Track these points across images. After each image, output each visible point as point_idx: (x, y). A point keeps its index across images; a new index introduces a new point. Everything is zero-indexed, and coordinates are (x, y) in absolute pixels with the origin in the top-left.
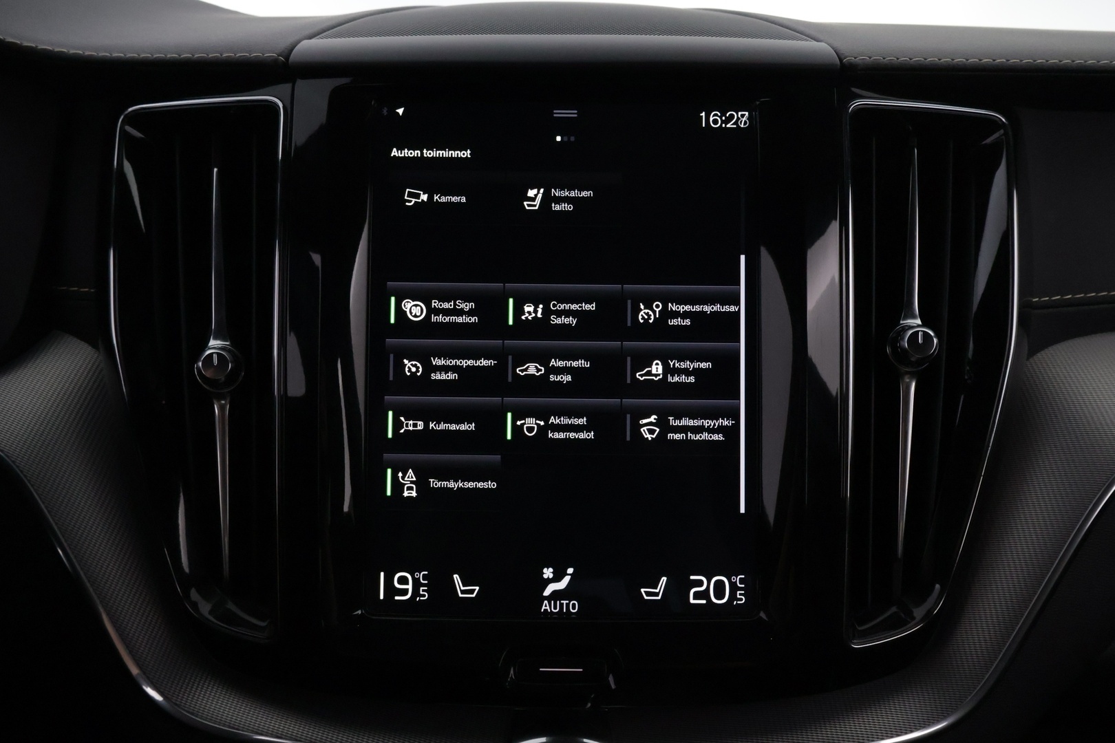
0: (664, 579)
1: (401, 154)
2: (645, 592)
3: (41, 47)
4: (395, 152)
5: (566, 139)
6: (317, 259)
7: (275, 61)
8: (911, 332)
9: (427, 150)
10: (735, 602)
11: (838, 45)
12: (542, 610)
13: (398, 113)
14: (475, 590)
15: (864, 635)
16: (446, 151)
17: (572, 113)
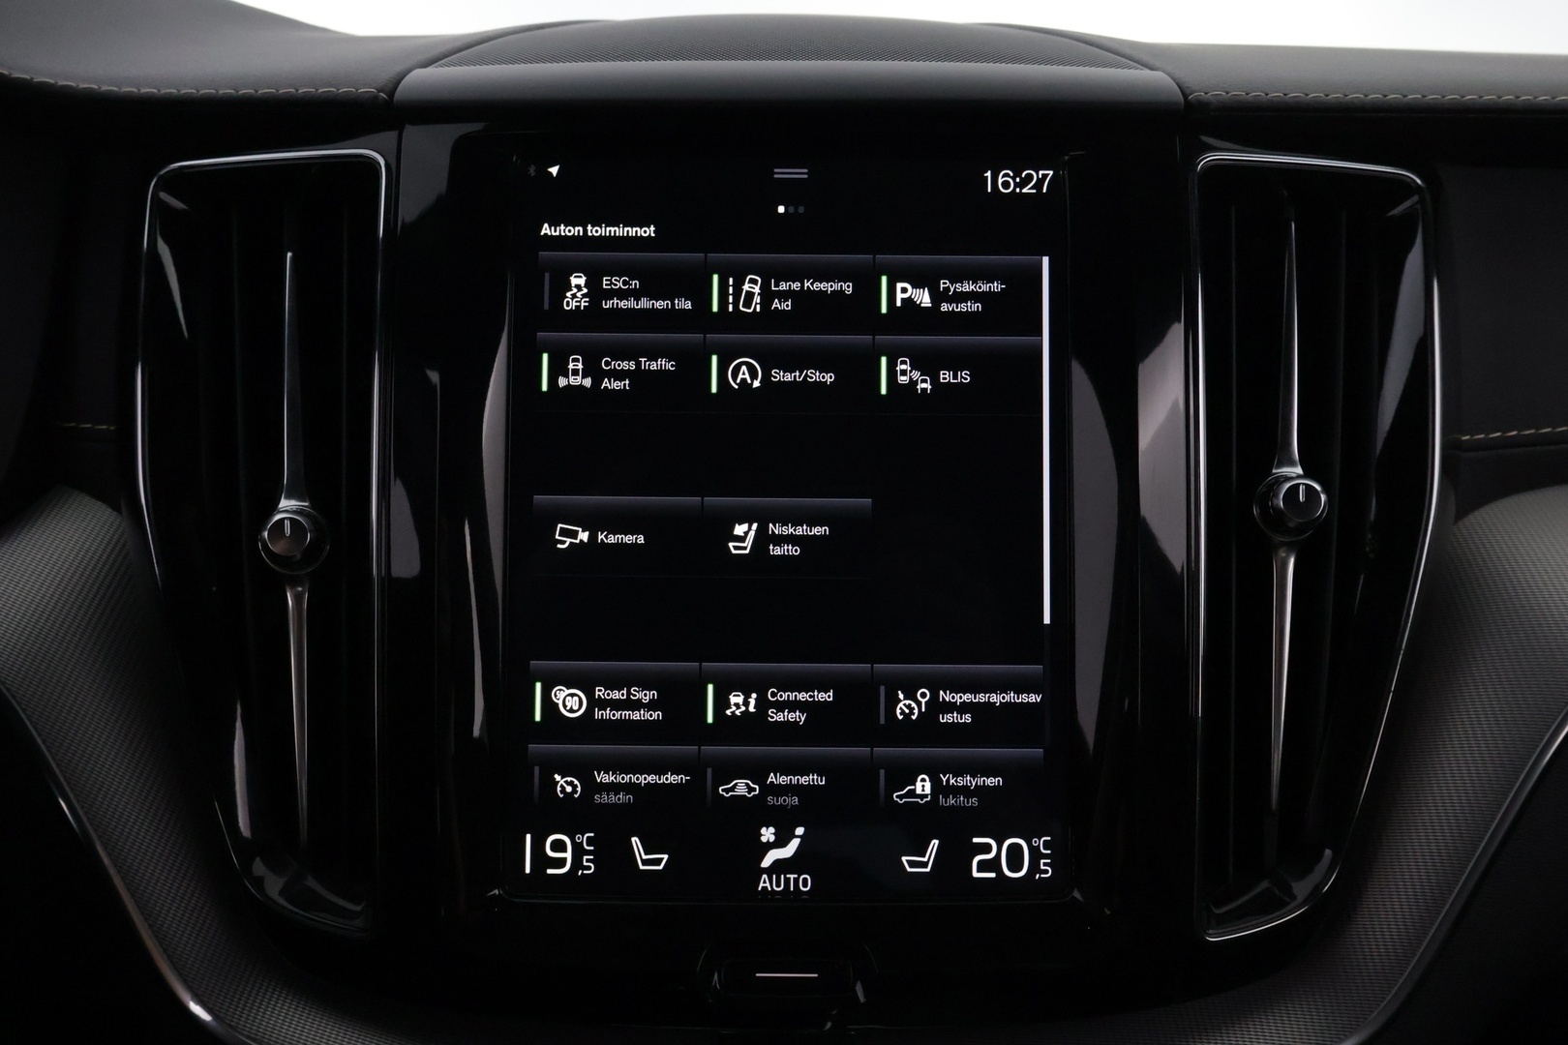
0: (935, 842)
1: (555, 231)
2: (907, 861)
3: (38, 79)
4: (546, 230)
5: (791, 210)
6: (434, 377)
7: (375, 98)
8: (1288, 485)
9: (593, 226)
10: (1038, 876)
11: (1181, 74)
12: (760, 889)
13: (551, 173)
14: (663, 859)
15: (1223, 922)
16: (619, 228)
17: (800, 173)
